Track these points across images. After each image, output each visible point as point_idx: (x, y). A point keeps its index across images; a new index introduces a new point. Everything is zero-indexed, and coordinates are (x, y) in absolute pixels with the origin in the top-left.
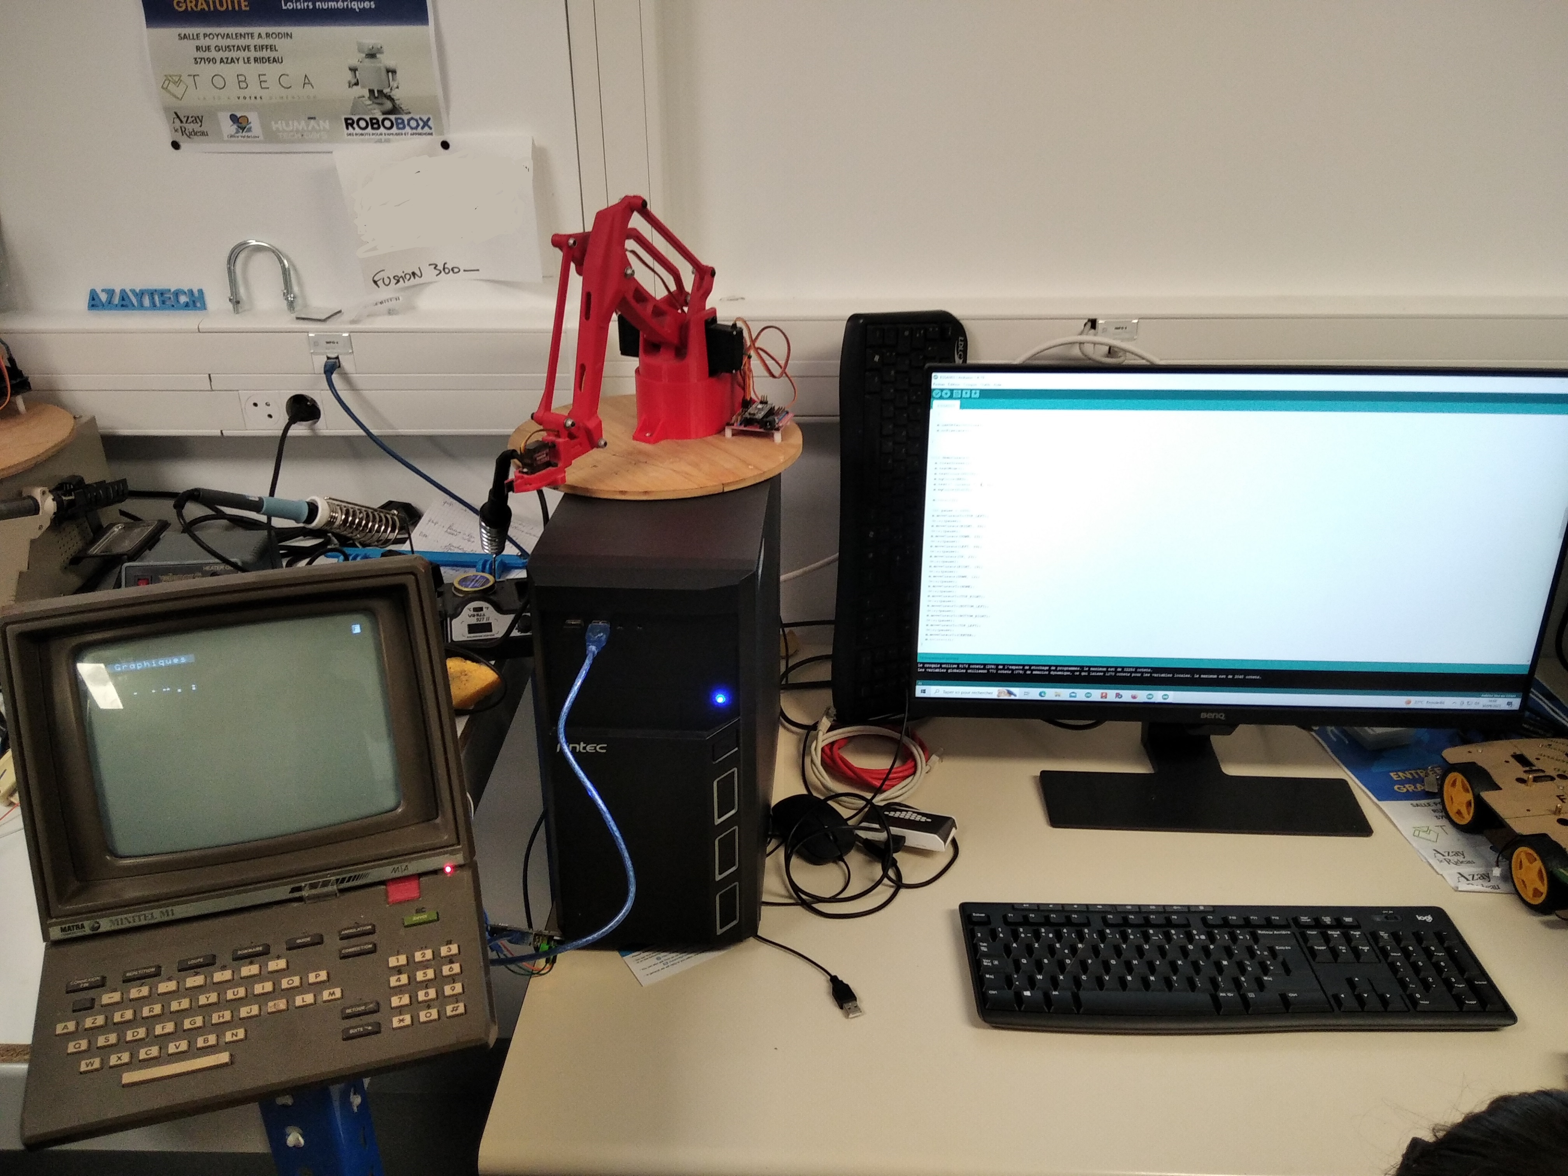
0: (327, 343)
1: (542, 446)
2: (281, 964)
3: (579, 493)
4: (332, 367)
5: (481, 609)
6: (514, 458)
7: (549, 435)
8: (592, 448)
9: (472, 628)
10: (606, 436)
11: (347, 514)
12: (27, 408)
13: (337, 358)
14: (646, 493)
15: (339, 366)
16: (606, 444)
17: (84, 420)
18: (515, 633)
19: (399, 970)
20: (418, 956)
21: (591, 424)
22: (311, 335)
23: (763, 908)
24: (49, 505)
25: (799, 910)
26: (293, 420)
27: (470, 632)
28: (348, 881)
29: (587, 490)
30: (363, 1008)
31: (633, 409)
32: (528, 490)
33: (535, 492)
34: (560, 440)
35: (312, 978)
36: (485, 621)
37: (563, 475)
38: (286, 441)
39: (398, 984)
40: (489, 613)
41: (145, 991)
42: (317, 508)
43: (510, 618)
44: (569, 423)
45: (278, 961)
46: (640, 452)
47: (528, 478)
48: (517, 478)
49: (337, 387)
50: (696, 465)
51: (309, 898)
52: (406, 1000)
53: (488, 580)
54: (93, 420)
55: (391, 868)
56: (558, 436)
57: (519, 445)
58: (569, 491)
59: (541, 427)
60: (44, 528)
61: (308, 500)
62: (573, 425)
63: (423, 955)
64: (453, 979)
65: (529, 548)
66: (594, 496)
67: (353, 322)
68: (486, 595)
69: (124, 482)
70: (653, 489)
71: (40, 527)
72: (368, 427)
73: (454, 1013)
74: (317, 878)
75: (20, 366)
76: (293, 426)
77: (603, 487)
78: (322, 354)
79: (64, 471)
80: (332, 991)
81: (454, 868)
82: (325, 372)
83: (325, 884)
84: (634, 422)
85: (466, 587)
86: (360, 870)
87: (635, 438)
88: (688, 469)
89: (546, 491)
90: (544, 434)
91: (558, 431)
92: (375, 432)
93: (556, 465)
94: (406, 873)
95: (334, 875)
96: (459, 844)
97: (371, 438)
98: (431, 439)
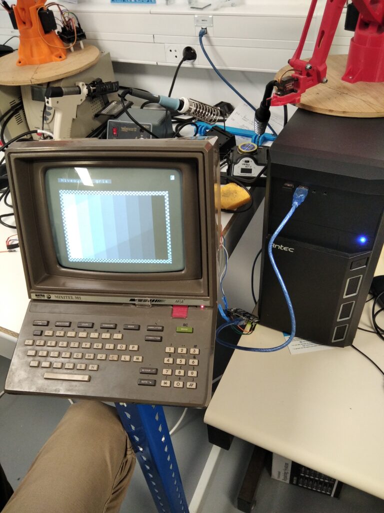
0: (203, 20)
1: (292, 79)
2: (119, 336)
3: (307, 109)
4: (203, 33)
5: (248, 162)
6: (275, 85)
7: (296, 73)
8: (319, 83)
9: (243, 171)
10: (328, 77)
11: (197, 108)
12: (84, 47)
13: (206, 29)
14: (344, 112)
15: (206, 33)
16: (327, 81)
17: (105, 54)
18: (263, 176)
19: (170, 355)
20: (179, 350)
21: (321, 69)
22: (196, 16)
23: (358, 330)
24: (85, 91)
25: (375, 335)
26: (184, 59)
27: (242, 172)
28: (156, 301)
29: (310, 107)
30: (150, 371)
31: (345, 63)
32: (278, 105)
33: (283, 106)
34: (302, 77)
35: (131, 348)
36: (249, 168)
37: (299, 98)
38: (180, 69)
39: (168, 362)
40: (252, 164)
41: (62, 334)
42: (183, 103)
43: (262, 168)
44: (309, 66)
45: (118, 334)
46: (344, 88)
47: (280, 98)
48: (274, 97)
49: (203, 44)
50: (376, 98)
51: (138, 305)
52: (169, 372)
53: (254, 147)
54: (109, 54)
55: (176, 300)
56: (301, 74)
57: (278, 78)
58: (301, 107)
59: (292, 68)
60: (83, 101)
61: (181, 99)
62: (311, 68)
63: (182, 350)
64: (193, 367)
65: (278, 132)
66: (314, 111)
67: (215, 10)
68: (252, 155)
69: (117, 82)
70: (349, 111)
71: (81, 100)
72: (215, 65)
73: (190, 387)
74: (142, 297)
75: (82, 27)
76: (184, 62)
77: (320, 106)
78: (199, 26)
79: (94, 76)
80: (138, 357)
81: (205, 307)
82: (200, 35)
83: (145, 301)
84: (344, 70)
85: (244, 149)
86: (163, 298)
87: (343, 79)
88: (371, 100)
89: (289, 106)
90: (293, 72)
91: (301, 71)
92: (217, 67)
93: (296, 91)
94: (181, 304)
95: (149, 297)
96: (209, 296)
97: (216, 71)
98: (243, 72)
